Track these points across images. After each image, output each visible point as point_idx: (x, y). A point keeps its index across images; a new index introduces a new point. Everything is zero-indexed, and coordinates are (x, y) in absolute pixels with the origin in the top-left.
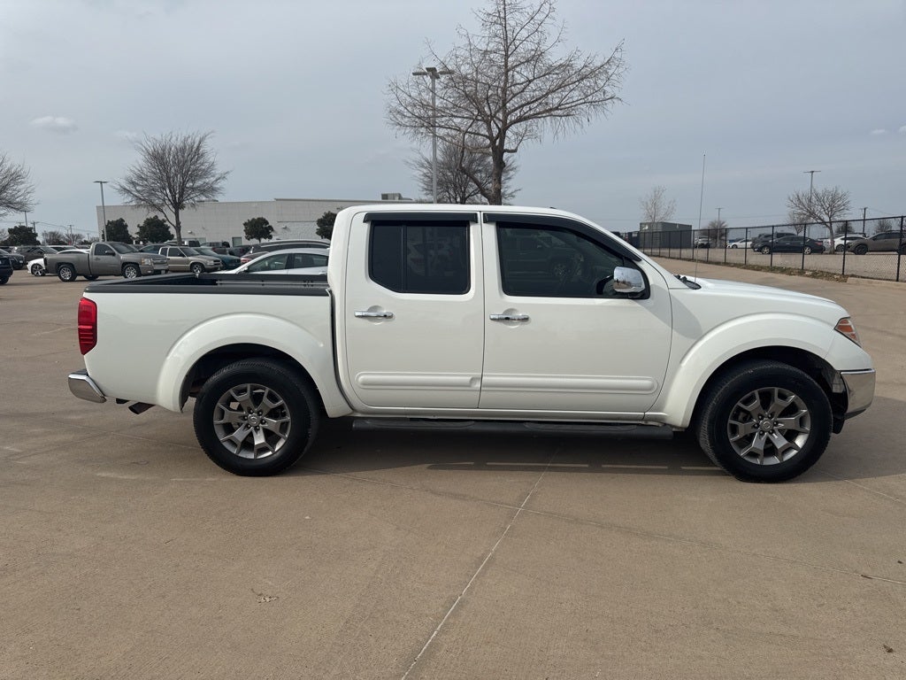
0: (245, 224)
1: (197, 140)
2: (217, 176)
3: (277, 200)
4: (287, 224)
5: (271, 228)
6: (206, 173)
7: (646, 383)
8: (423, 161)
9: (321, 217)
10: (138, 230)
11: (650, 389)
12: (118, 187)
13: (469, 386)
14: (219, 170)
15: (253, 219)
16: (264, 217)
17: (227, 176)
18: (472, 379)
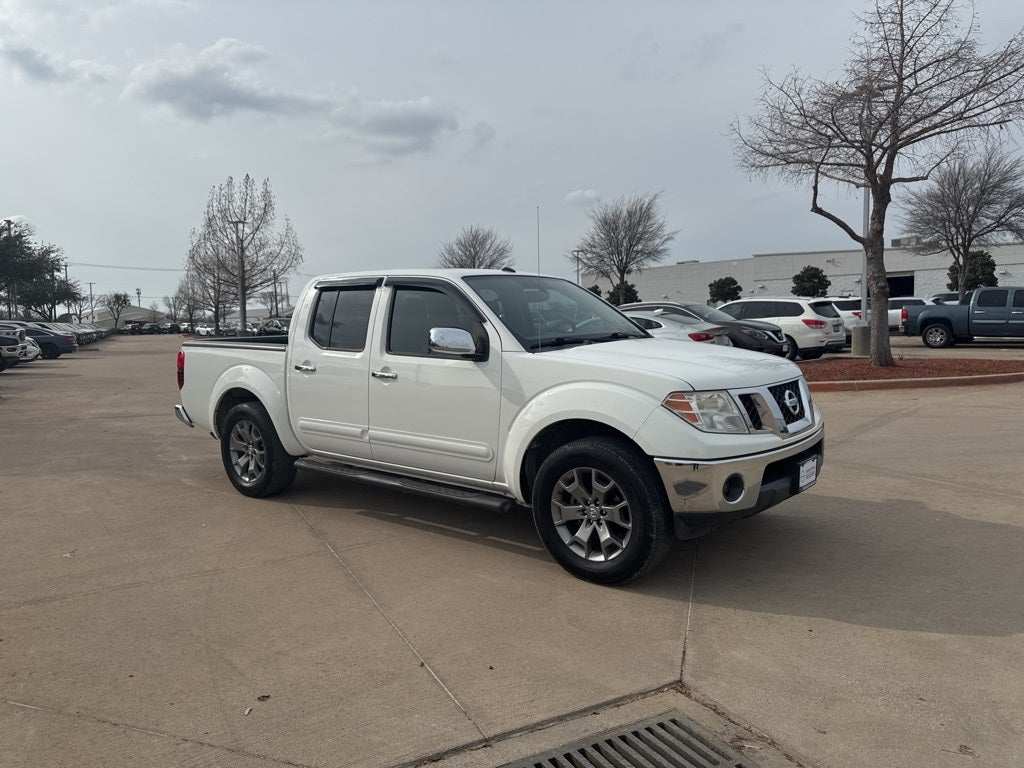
0: (711, 286)
1: (647, 201)
2: (666, 237)
3: (756, 256)
4: (765, 284)
5: (740, 289)
6: (654, 236)
7: (482, 449)
8: (910, 195)
9: (798, 273)
10: (608, 296)
11: (487, 456)
12: (571, 256)
13: (361, 437)
14: (667, 231)
15: (721, 279)
16: (732, 277)
17: (676, 237)
18: (362, 432)
